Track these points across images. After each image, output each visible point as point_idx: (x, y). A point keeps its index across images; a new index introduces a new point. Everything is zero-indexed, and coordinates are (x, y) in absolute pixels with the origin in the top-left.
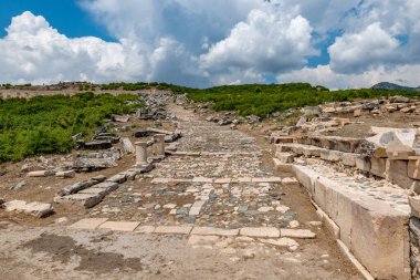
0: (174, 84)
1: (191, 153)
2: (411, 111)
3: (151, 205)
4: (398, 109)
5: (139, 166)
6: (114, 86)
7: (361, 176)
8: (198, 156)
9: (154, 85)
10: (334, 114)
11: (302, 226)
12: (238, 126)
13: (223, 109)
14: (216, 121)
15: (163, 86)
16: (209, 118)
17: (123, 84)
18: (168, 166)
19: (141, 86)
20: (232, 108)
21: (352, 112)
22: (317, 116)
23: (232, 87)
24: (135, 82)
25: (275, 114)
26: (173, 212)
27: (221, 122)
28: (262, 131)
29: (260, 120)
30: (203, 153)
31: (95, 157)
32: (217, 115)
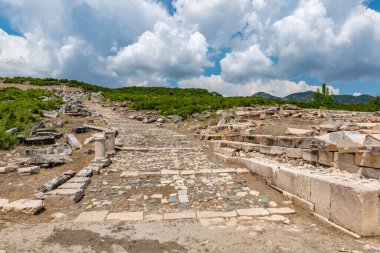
0: (85, 82)
1: (138, 148)
2: (300, 116)
3: (139, 196)
4: (291, 115)
5: (99, 161)
6: (21, 80)
7: (310, 165)
8: (147, 151)
9: (64, 81)
10: (245, 116)
11: (280, 205)
12: (164, 125)
13: (143, 109)
14: (140, 119)
15: (74, 84)
16: (132, 117)
17: (29, 79)
18: (123, 161)
19: (50, 82)
20: (151, 107)
21: (258, 115)
22: (233, 118)
23: (141, 89)
24: (42, 77)
25: (194, 115)
26: (164, 201)
27: (146, 120)
28: (189, 129)
29: (183, 120)
30: (150, 148)
31: (45, 152)
32: (140, 114)
